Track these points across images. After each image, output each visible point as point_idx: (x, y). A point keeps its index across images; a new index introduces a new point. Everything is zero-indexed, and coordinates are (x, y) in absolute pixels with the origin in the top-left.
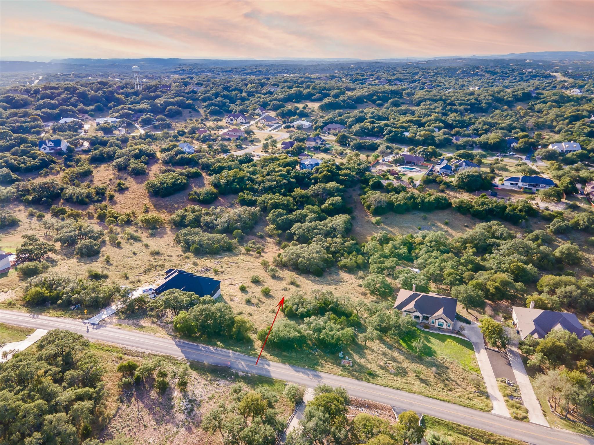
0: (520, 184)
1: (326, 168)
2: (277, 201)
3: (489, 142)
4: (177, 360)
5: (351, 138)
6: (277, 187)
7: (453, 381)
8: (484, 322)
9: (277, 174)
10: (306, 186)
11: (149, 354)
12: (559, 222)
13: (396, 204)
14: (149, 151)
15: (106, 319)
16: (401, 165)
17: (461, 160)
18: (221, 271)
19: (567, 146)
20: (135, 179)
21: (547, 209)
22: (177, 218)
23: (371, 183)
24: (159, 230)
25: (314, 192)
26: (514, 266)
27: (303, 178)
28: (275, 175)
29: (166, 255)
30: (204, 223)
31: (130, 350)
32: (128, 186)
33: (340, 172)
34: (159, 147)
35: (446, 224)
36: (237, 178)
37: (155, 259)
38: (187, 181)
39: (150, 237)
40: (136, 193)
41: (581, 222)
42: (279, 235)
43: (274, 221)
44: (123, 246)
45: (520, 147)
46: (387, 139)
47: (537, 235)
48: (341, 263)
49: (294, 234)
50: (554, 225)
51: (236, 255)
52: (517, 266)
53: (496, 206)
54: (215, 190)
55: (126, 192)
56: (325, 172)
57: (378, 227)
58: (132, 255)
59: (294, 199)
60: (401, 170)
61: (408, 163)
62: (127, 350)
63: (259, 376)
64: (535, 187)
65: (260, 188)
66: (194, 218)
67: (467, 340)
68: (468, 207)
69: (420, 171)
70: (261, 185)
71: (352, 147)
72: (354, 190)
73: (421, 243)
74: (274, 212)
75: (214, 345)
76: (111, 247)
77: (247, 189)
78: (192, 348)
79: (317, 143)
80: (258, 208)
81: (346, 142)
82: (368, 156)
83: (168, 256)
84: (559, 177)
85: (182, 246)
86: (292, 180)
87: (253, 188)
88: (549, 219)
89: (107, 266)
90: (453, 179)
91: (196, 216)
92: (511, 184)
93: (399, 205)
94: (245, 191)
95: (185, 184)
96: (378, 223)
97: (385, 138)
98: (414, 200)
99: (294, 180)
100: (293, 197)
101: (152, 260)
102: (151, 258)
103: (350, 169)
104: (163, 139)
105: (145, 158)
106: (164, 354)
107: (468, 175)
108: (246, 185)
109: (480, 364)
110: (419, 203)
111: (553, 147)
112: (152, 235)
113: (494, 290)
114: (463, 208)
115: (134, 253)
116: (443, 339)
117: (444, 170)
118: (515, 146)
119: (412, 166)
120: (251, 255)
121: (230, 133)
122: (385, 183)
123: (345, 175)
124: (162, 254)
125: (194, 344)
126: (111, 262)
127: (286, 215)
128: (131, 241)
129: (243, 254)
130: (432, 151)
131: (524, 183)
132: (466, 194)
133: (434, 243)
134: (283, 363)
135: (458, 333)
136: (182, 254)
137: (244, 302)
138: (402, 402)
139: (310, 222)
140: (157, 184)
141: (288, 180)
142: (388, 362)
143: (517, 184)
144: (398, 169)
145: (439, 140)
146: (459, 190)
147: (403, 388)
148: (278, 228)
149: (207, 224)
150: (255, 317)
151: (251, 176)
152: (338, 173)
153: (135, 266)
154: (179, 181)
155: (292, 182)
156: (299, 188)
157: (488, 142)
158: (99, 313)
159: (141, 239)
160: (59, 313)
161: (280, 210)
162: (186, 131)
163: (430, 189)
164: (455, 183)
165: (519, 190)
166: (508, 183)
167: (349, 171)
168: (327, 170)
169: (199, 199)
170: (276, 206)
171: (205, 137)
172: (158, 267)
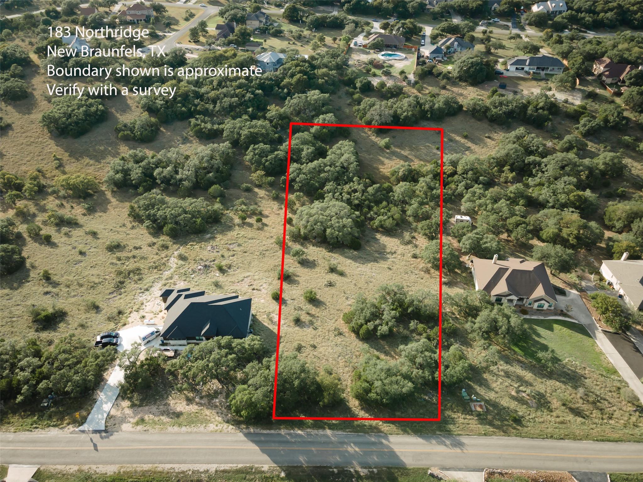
0: (526, 68)
1: (298, 68)
2: (252, 130)
3: (470, 5)
4: (263, 472)
5: (304, 11)
6: (241, 104)
7: (605, 400)
8: (599, 300)
9: (234, 84)
10: (281, 100)
11: (216, 471)
12: (590, 121)
13: (402, 117)
14: (18, 55)
15: (113, 412)
16: (381, 50)
17: (450, 39)
18: (226, 266)
19: (553, 5)
20: (15, 107)
21: (566, 101)
22: (117, 176)
23: (358, 85)
24: (95, 197)
25: (294, 109)
26: (574, 196)
27: (271, 87)
28: (232, 86)
29: (131, 248)
30: (160, 179)
31: (183, 472)
32: (9, 121)
33: (316, 71)
34: (27, 43)
35: (466, 137)
36: (179, 96)
37: (119, 259)
38: (103, 105)
39: (90, 214)
40: (29, 134)
41: (611, 118)
42: (271, 184)
43: (259, 164)
44: (56, 241)
45: (503, 10)
46: (348, 9)
47: (570, 142)
48: (376, 223)
49: (294, 180)
50: (585, 125)
51: (230, 228)
52: (578, 195)
53: (516, 106)
54: (153, 119)
55: (10, 133)
56: (298, 76)
57: (388, 151)
58: (80, 257)
59: (271, 121)
60: (383, 58)
61: (388, 47)
62: (179, 473)
63: (388, 468)
64: (543, 70)
65: (217, 108)
66: (143, 172)
67: (576, 322)
68: (483, 110)
69: (406, 58)
70: (218, 104)
71: (309, 26)
72: (340, 97)
73: (454, 173)
74: (254, 149)
75: (301, 425)
76: (37, 245)
77: (199, 113)
78: (274, 442)
79: (261, 22)
80: (227, 144)
81: (297, 17)
82: (335, 39)
83: (136, 248)
84: (565, 55)
85: (148, 227)
86: (257, 91)
87: (207, 110)
88: (575, 116)
89: (50, 289)
90: (450, 67)
91: (144, 168)
92: (517, 68)
93: (406, 117)
94: (198, 116)
95: (103, 112)
96: (387, 147)
97: (345, 8)
98: (421, 107)
99: (260, 91)
100: (268, 120)
101: (115, 261)
102: (112, 258)
103: (326, 66)
104: (29, 28)
105: (16, 68)
106: (240, 466)
107: (472, 63)
108: (196, 106)
109: (611, 361)
110: (428, 111)
111: (538, 7)
112: (91, 211)
113: (575, 240)
114: (478, 111)
115: (81, 253)
116: (549, 326)
117: (435, 55)
118: (497, 10)
119: (395, 51)
120: (250, 225)
121: (132, 12)
122: (375, 82)
123: (324, 75)
124: (125, 247)
125: (273, 432)
126: (55, 278)
127: (272, 151)
128: (65, 229)
129: (239, 225)
130: (411, 26)
131: (532, 67)
132: (470, 89)
133: (470, 172)
134: (405, 432)
135: (562, 313)
136: (155, 240)
137: (292, 324)
138: (576, 460)
139: (312, 161)
140: (60, 118)
141: (253, 93)
142: (521, 388)
143: (523, 69)
144: (380, 57)
145: (413, 7)
146: (460, 83)
147: (565, 435)
148: (268, 174)
149: (167, 181)
150: (321, 349)
151: (197, 89)
152: (314, 74)
153: (97, 281)
154: (93, 109)
155: (258, 94)
156: (274, 105)
157: (468, 5)
158: (95, 401)
159: (78, 222)
160: (29, 420)
161: (261, 145)
162: (59, 9)
163: (429, 86)
164: (455, 74)
165: (527, 76)
166: (513, 68)
167: (325, 70)
168: (300, 72)
169: (135, 136)
170: (253, 139)
171: (94, 20)
172: (132, 275)
